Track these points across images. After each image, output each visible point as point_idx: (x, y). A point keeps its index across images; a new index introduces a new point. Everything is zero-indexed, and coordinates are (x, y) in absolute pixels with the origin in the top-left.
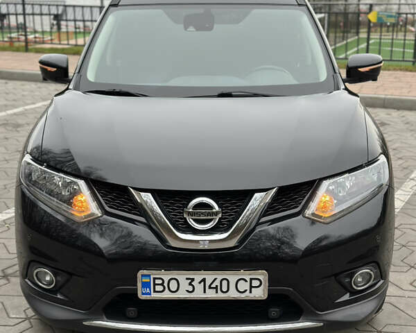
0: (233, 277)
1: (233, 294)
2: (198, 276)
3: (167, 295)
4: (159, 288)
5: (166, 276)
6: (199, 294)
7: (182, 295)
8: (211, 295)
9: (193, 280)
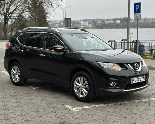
0: (142, 77)
1: (142, 81)
2: (138, 78)
3: (135, 82)
4: (134, 81)
5: (135, 79)
6: (138, 82)
7: (136, 82)
8: (140, 81)
9: (137, 79)
